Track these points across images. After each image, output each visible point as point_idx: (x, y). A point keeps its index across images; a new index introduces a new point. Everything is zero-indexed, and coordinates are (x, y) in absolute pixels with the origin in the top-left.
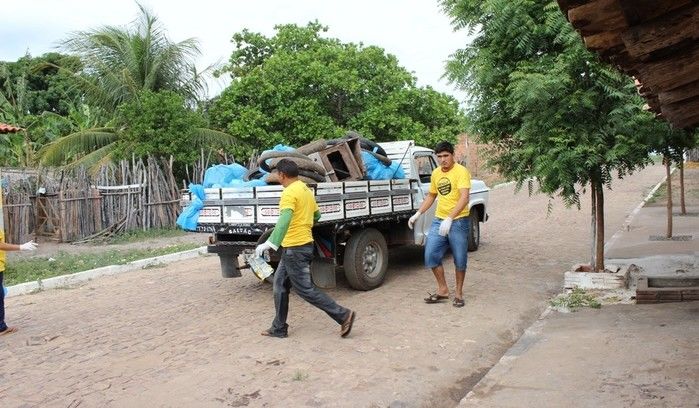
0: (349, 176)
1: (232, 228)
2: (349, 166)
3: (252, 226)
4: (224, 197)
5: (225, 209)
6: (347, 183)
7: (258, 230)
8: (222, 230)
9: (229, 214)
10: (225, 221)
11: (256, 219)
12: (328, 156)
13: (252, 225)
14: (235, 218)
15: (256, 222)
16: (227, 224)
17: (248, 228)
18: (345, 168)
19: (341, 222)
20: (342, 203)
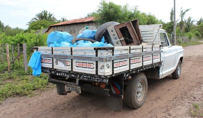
0: (133, 42)
1: (59, 72)
2: (132, 36)
3: (69, 73)
4: (54, 53)
5: (55, 60)
6: (132, 47)
7: (73, 76)
8: (53, 72)
9: (57, 64)
10: (55, 67)
11: (72, 68)
12: (120, 29)
13: (69, 71)
14: (60, 66)
15: (72, 70)
16: (56, 69)
17: (67, 74)
18: (130, 37)
19: (128, 72)
20: (128, 60)
